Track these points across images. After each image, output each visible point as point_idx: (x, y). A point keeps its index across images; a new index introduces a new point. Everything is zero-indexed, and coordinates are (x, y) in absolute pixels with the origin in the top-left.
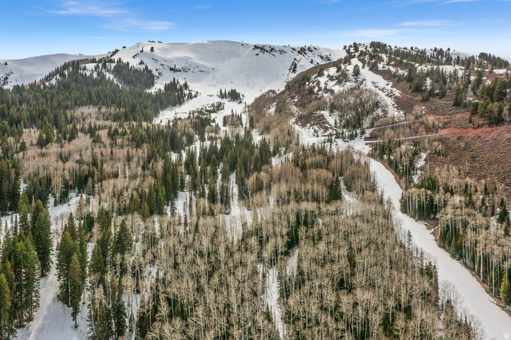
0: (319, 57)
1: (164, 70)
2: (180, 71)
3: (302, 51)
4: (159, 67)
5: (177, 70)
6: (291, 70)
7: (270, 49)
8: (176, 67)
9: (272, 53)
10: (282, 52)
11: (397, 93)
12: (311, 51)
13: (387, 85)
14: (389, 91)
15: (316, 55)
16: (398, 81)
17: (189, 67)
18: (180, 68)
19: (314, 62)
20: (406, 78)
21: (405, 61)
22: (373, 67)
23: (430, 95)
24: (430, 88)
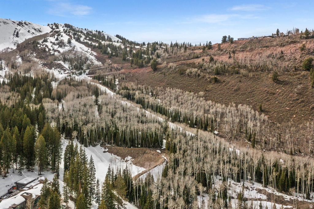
0: (33, 29)
3: (20, 24)
6: (15, 35)
11: (95, 54)
12: (27, 25)
13: (88, 49)
14: (91, 53)
15: (31, 27)
16: (94, 48)
19: (30, 32)
20: (97, 47)
21: (94, 38)
22: (78, 40)
23: (111, 55)
24: (110, 52)
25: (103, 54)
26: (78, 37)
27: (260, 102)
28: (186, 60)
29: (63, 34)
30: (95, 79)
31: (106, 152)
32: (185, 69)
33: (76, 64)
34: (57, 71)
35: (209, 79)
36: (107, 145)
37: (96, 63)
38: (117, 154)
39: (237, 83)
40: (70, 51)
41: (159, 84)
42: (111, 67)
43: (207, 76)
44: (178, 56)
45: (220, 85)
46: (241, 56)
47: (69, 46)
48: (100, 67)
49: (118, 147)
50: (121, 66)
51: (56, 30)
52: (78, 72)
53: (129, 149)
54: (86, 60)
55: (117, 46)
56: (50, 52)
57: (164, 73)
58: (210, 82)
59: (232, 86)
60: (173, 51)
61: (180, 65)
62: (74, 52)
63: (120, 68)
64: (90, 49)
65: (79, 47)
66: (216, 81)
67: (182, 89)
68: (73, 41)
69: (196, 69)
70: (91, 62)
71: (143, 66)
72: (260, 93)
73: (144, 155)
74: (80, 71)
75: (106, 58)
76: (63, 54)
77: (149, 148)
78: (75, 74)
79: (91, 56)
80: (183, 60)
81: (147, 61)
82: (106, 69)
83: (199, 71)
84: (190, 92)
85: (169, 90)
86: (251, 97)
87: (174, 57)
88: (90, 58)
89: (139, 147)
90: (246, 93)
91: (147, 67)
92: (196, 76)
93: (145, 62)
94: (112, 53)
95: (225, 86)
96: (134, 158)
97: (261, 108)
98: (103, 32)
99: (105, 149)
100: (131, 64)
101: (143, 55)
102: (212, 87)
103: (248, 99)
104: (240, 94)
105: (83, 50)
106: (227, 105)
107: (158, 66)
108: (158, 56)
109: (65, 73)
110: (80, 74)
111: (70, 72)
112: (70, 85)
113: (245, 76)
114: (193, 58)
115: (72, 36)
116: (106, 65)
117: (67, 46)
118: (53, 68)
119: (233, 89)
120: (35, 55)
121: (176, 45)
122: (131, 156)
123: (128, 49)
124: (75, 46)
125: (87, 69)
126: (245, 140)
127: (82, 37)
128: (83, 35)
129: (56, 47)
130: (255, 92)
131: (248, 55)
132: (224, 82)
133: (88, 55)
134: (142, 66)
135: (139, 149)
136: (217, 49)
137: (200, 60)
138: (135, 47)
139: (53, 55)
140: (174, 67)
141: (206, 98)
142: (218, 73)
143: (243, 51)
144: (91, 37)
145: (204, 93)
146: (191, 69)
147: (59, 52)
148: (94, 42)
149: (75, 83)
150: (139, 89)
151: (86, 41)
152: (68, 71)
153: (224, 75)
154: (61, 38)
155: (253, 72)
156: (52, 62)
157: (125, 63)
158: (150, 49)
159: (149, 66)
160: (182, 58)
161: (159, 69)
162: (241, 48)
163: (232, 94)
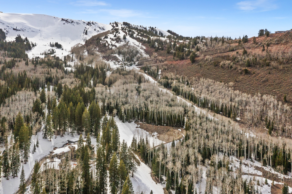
0: (98, 28)
1: (9, 29)
2: (20, 30)
3: (89, 24)
4: (6, 27)
5: (18, 30)
6: (85, 33)
7: (71, 21)
8: (17, 28)
9: (73, 23)
10: (77, 23)
11: (144, 48)
12: (94, 24)
13: (139, 44)
14: (141, 47)
15: (97, 26)
16: (144, 43)
17: (25, 29)
18: (20, 29)
19: (96, 30)
20: (147, 42)
21: (145, 34)
22: (132, 36)
23: (158, 49)
24: (157, 46)
25: (150, 48)
26: (132, 34)
27: (286, 93)
28: (222, 53)
29: (120, 31)
30: (142, 69)
31: (139, 127)
32: (220, 61)
33: (128, 57)
34: (113, 62)
35: (240, 71)
36: (139, 122)
37: (145, 55)
38: (147, 129)
39: (266, 75)
40: (124, 46)
41: (195, 75)
42: (157, 59)
43: (239, 68)
44: (216, 50)
45: (250, 77)
46: (274, 49)
47: (124, 41)
48: (147, 59)
49: (148, 125)
50: (165, 58)
51: (116, 28)
52: (129, 64)
53: (157, 126)
54: (136, 53)
55: (163, 41)
56: (109, 47)
57: (201, 65)
58: (241, 73)
59: (261, 78)
60: (211, 45)
61: (216, 57)
62: (127, 47)
63: (164, 60)
64: (141, 44)
65: (132, 42)
66: (247, 72)
67: (215, 80)
68: (128, 37)
69: (230, 61)
70: (140, 55)
71: (184, 58)
72: (287, 84)
73: (168, 132)
74: (130, 63)
75: (153, 51)
76: (119, 48)
77: (173, 127)
78: (127, 65)
79: (141, 50)
80: (219, 53)
81: (187, 53)
82: (153, 61)
83: (232, 63)
84: (221, 82)
85: (202, 80)
86: (278, 88)
87: (212, 50)
88: (140, 52)
89: (165, 126)
90: (273, 84)
91: (186, 59)
92: (229, 68)
93: (186, 55)
94: (158, 47)
95: (255, 77)
96: (159, 134)
97: (285, 98)
98: (156, 28)
99: (138, 125)
100: (174, 56)
101: (184, 48)
102: (242, 78)
103: (274, 90)
104: (268, 85)
105: (135, 45)
106: (253, 95)
107: (196, 59)
108: (198, 50)
109: (119, 64)
110: (131, 65)
111: (123, 63)
112: (120, 74)
113: (275, 69)
114: (229, 51)
115: (128, 33)
116: (153, 57)
117: (122, 41)
118: (110, 60)
119: (261, 80)
120: (97, 49)
121: (216, 39)
122: (157, 132)
123: (172, 43)
124: (129, 41)
125: (136, 61)
126: (264, 127)
127: (135, 33)
128: (136, 31)
129: (114, 43)
130: (282, 83)
131: (282, 47)
132: (254, 73)
133: (139, 49)
134: (182, 59)
135: (165, 127)
136: (252, 42)
137: (234, 53)
138: (179, 41)
139: (111, 49)
140: (210, 60)
141: (235, 88)
142: (249, 65)
143: (278, 44)
144: (142, 33)
145: (234, 84)
146: (224, 61)
147: (116, 46)
148: (144, 38)
149: (125, 72)
150: (177, 79)
151: (138, 36)
152: (121, 63)
153: (254, 67)
154: (119, 35)
155: (284, 64)
156: (109, 55)
157: (168, 56)
158: (191, 43)
159: (188, 59)
160: (219, 51)
161: (197, 61)
162: (276, 41)
163: (260, 85)
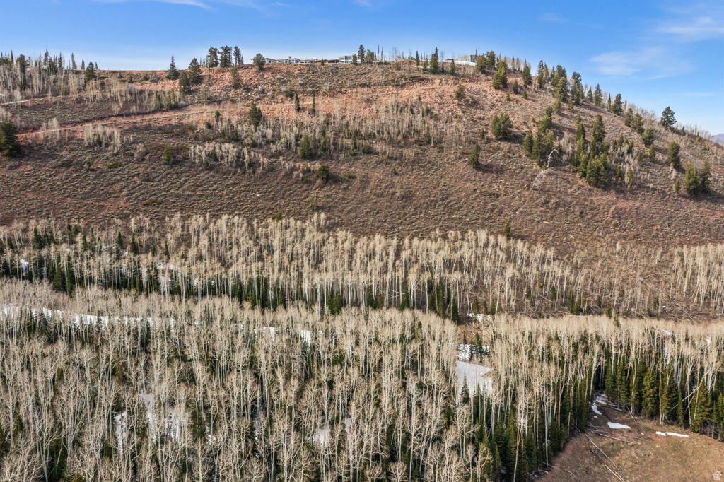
28: (139, 114)
32: (176, 145)
39: (392, 178)
45: (347, 188)
59: (387, 188)
61: (131, 131)
72: (466, 197)
90: (436, 202)
95: (365, 188)
97: (508, 231)
113: (396, 159)
114: (160, 109)
132: (351, 177)
161: (30, 147)
